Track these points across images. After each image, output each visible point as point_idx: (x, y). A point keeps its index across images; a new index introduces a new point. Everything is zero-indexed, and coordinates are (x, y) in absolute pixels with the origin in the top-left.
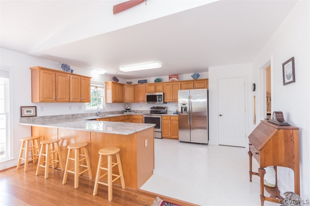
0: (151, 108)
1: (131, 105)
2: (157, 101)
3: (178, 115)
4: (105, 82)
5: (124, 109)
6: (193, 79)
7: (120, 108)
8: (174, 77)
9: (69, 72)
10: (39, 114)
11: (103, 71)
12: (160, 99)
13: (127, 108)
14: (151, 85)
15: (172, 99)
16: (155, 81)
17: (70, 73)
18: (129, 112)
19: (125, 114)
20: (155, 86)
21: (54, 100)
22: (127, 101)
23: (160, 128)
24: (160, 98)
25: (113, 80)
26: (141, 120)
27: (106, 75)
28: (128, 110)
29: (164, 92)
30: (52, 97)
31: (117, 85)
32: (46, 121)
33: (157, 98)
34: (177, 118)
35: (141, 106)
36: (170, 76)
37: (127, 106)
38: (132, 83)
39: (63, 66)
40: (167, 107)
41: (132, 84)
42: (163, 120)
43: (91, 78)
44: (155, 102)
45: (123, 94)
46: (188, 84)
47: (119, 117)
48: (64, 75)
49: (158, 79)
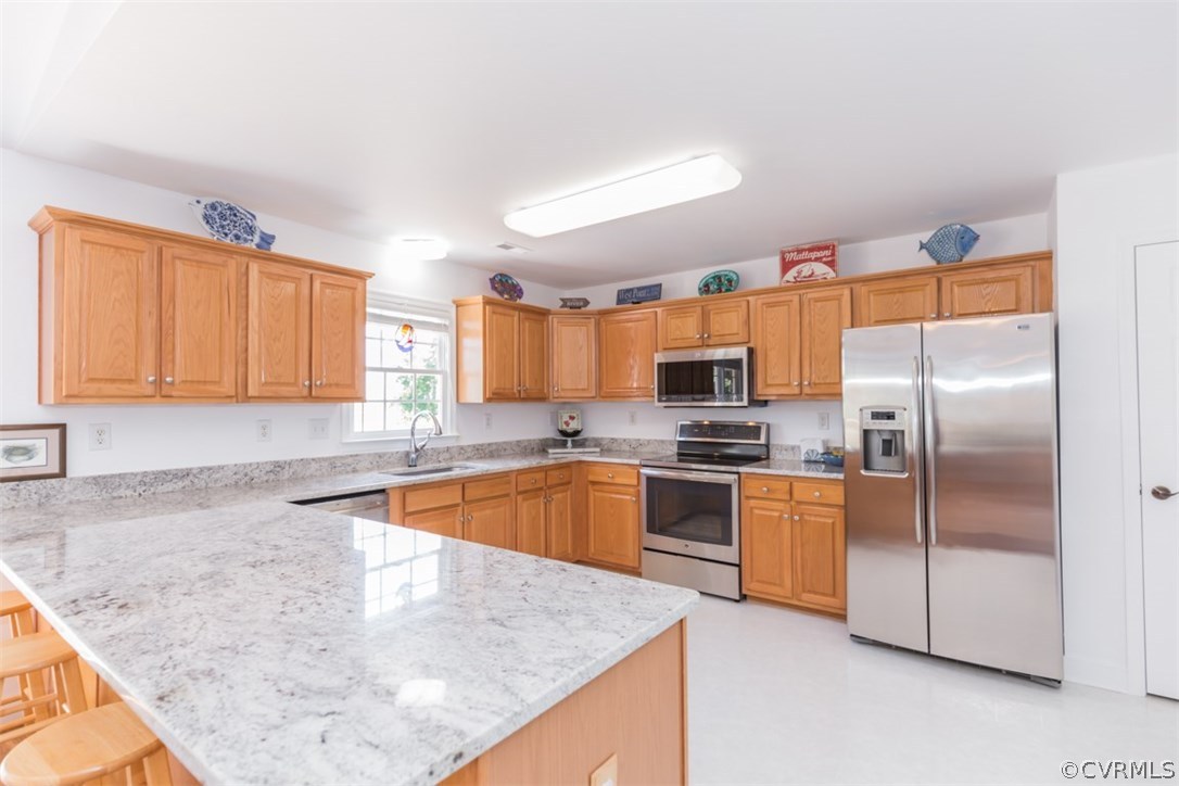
0: (684, 430)
1: (582, 412)
2: (712, 392)
3: (841, 476)
4: (454, 302)
5: (550, 433)
6: (930, 263)
7: (530, 424)
8: (810, 260)
9: (247, 245)
10: (79, 466)
11: (441, 246)
12: (728, 383)
13: (564, 427)
14: (682, 307)
15: (801, 384)
16: (705, 288)
17: (253, 251)
18: (576, 444)
19: (556, 456)
20: (705, 317)
21: (149, 390)
22: (563, 394)
23: (730, 544)
24: (730, 378)
25: (494, 288)
26: (632, 490)
27: (456, 265)
28: (571, 437)
29: (751, 345)
30: (133, 377)
31: (512, 312)
32: (121, 502)
33: (716, 380)
34: (837, 495)
35: (633, 420)
36: (789, 257)
37: (566, 418)
38: (586, 303)
39: (215, 214)
40: (768, 425)
41: (589, 308)
42: (748, 498)
43: (371, 275)
44: (703, 400)
45: (542, 356)
46: (901, 290)
47: (514, 475)
48: (210, 257)
49: (718, 278)
